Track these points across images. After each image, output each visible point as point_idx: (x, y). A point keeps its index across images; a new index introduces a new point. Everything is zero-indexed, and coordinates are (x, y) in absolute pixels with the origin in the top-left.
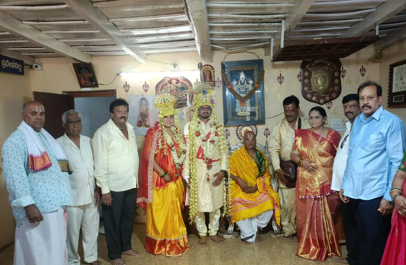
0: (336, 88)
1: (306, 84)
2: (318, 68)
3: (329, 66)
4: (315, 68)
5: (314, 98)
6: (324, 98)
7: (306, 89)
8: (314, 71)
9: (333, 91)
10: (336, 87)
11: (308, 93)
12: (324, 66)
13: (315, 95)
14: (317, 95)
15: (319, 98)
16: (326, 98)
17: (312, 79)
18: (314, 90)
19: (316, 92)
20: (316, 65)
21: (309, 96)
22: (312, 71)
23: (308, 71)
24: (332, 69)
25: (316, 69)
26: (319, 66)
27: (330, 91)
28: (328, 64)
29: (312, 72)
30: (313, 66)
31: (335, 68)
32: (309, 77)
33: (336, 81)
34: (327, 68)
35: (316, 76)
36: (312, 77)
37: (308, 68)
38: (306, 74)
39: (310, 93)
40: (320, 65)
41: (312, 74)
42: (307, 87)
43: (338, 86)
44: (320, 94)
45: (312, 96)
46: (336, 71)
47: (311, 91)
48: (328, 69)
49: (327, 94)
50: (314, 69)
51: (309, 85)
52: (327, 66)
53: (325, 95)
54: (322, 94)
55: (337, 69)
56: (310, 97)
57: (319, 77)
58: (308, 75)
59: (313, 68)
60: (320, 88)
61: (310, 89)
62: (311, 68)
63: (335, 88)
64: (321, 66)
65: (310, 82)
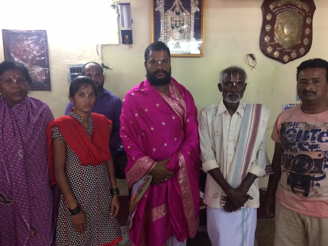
0: (306, 42)
1: (267, 32)
2: (285, 10)
3: (299, 9)
4: (282, 9)
5: (276, 54)
6: (289, 54)
7: (267, 39)
8: (279, 14)
9: (302, 45)
10: (306, 39)
11: (269, 46)
12: (293, 7)
13: (278, 49)
14: (281, 50)
15: (282, 53)
16: (292, 55)
17: (276, 26)
18: (277, 42)
19: (278, 45)
20: (283, 6)
21: (269, 50)
22: (277, 14)
23: (272, 13)
24: (304, 14)
25: (283, 11)
26: (287, 8)
27: (298, 44)
28: (299, 5)
29: (276, 16)
30: (279, 7)
31: (307, 12)
32: (273, 22)
33: (307, 31)
34: (297, 11)
35: (282, 21)
36: (277, 22)
37: (272, 9)
38: (269, 17)
39: (271, 45)
40: (288, 6)
41: (277, 17)
42: (268, 37)
43: (308, 39)
44: (284, 48)
45: (274, 50)
46: (309, 16)
47: (273, 44)
48: (299, 12)
49: (293, 49)
50: (280, 11)
51: (271, 34)
52: (297, 9)
53: (292, 50)
54: (287, 49)
55: (310, 14)
56: (270, 52)
57: (286, 23)
58: (271, 19)
59: (279, 8)
60: (286, 39)
61: (272, 40)
62: (276, 10)
63: (304, 41)
64: (289, 8)
65: (272, 30)
